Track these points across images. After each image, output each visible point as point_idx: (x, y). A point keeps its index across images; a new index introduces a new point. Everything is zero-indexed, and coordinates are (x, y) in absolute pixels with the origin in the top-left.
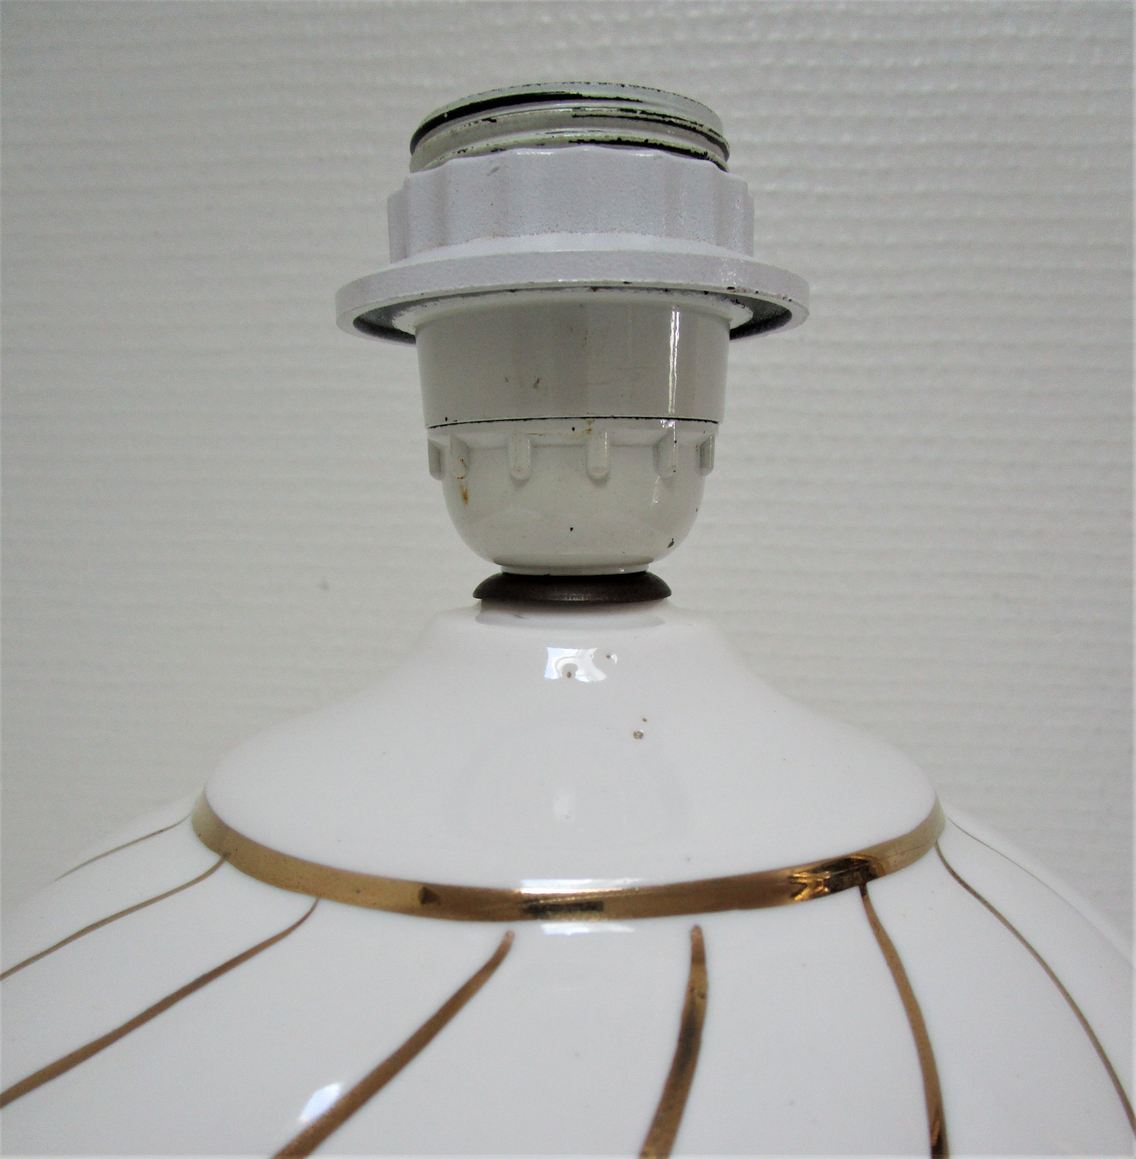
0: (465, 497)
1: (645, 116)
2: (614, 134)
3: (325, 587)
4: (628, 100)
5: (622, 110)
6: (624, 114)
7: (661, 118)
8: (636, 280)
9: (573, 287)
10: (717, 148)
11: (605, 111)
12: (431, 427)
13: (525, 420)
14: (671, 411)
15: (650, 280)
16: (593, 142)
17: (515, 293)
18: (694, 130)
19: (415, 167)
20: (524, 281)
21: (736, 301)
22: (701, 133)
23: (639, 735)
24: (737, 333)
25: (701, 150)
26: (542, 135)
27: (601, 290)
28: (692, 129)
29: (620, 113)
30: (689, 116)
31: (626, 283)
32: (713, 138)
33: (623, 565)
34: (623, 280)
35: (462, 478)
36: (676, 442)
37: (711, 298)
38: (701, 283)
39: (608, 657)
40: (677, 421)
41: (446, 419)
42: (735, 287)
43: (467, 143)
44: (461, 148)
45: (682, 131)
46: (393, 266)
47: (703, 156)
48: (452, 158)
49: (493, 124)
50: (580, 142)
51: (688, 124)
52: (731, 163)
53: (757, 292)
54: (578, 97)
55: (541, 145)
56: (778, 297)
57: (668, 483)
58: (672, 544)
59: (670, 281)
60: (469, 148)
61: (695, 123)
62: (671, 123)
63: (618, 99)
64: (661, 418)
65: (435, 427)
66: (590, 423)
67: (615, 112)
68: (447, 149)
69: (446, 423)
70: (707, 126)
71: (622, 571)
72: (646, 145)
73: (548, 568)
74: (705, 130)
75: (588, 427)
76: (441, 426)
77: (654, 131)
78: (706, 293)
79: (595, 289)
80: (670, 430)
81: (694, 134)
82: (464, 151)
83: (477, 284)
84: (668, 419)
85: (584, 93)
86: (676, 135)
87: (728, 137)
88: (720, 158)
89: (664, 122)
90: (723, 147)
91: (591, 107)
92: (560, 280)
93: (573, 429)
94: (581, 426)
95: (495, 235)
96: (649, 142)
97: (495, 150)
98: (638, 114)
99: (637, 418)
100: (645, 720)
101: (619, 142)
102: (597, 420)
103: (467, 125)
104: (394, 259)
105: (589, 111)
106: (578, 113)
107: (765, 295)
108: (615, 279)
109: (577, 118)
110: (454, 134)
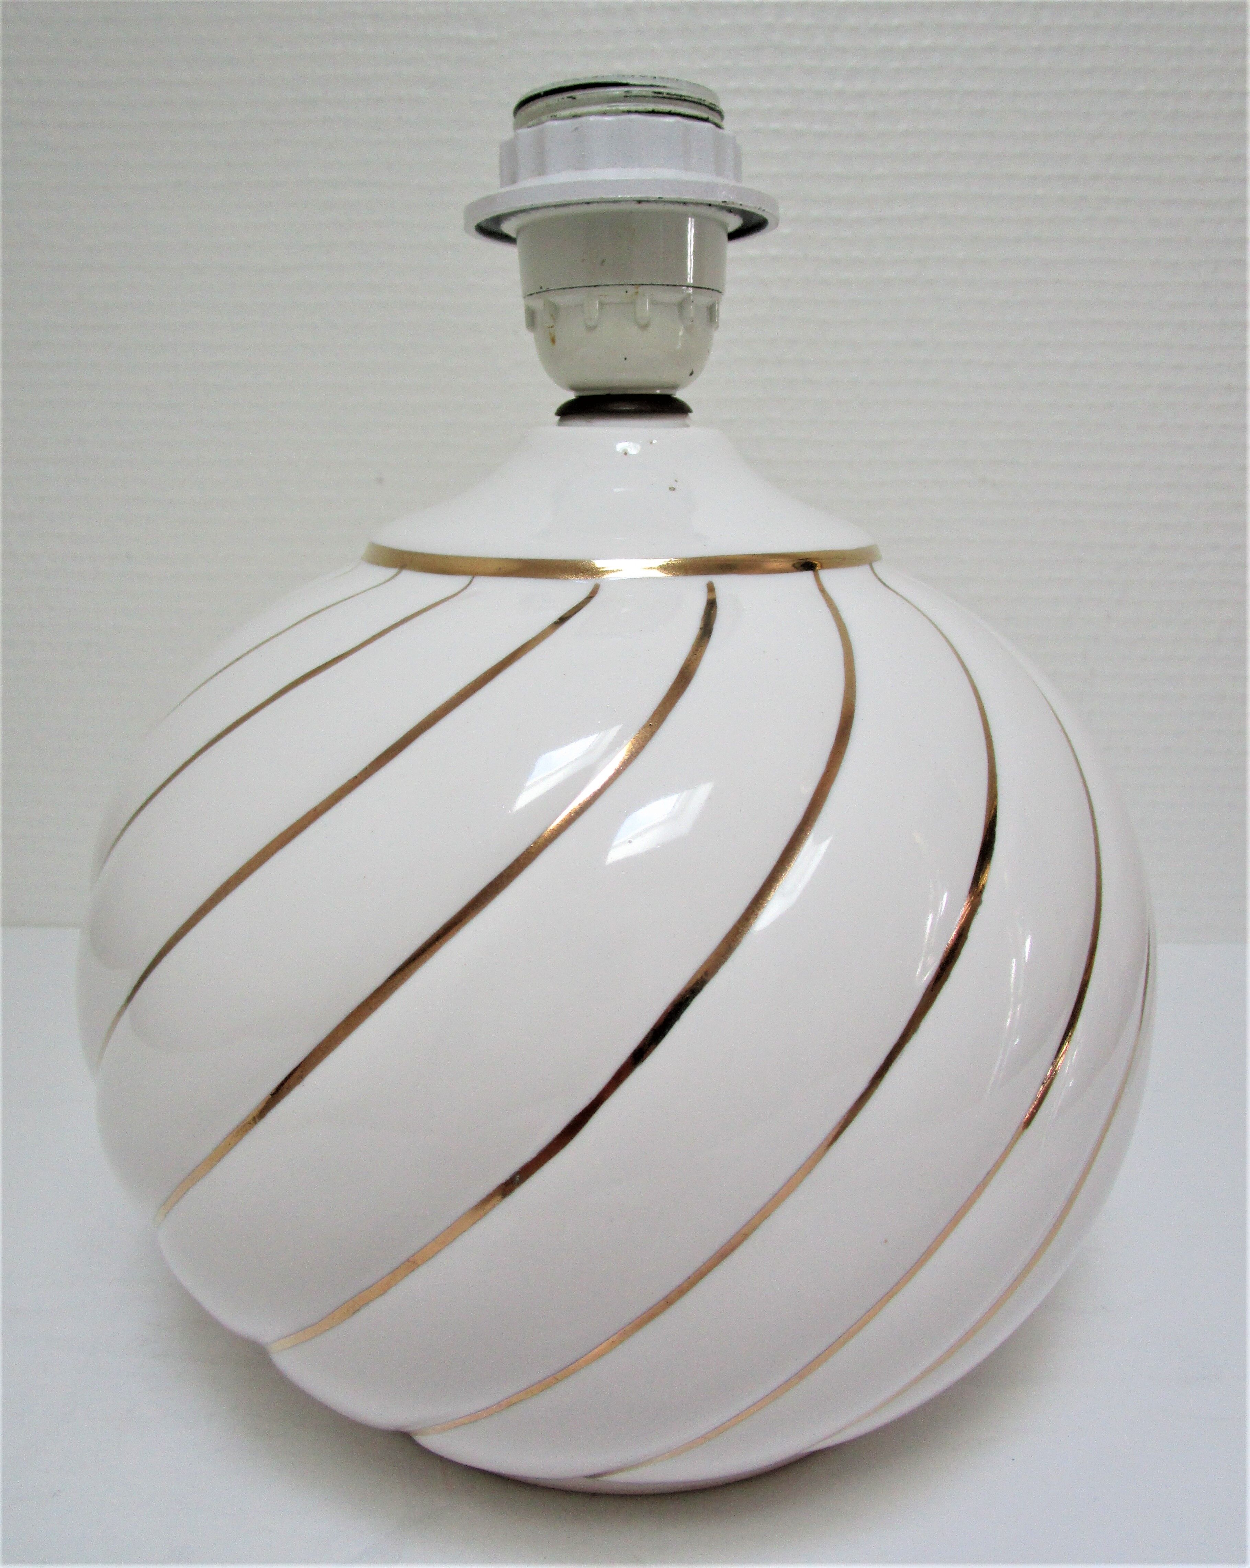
0: (553, 341)
1: (669, 96)
2: (650, 107)
3: (380, 480)
4: (658, 86)
5: (655, 93)
6: (656, 95)
7: (679, 97)
8: (666, 196)
9: (627, 201)
10: (716, 114)
11: (644, 94)
12: (528, 295)
13: (595, 286)
14: (690, 280)
15: (673, 196)
16: (637, 112)
17: (589, 205)
18: (700, 104)
19: (517, 126)
20: (598, 197)
21: (730, 210)
22: (705, 105)
23: (673, 489)
24: (733, 236)
25: (705, 115)
26: (605, 108)
27: (644, 203)
28: (699, 103)
29: (653, 95)
30: (696, 95)
31: (659, 198)
32: (712, 108)
33: (658, 388)
34: (658, 196)
35: (552, 327)
36: (693, 302)
37: (713, 209)
38: (706, 199)
39: (651, 443)
40: (694, 289)
41: (541, 288)
42: (727, 201)
43: (557, 110)
44: (552, 114)
45: (693, 104)
46: (503, 190)
47: (706, 120)
48: (547, 121)
49: (573, 100)
50: (629, 112)
51: (696, 100)
52: (724, 124)
53: (741, 205)
54: (627, 85)
55: (604, 113)
56: (755, 208)
57: (689, 330)
58: (691, 374)
59: (686, 197)
60: (558, 114)
61: (701, 99)
62: (685, 100)
63: (652, 86)
64: (683, 286)
65: (531, 295)
66: (637, 288)
67: (650, 94)
68: (543, 114)
69: (542, 290)
70: (709, 100)
71: (658, 392)
72: (670, 114)
73: (609, 389)
74: (707, 103)
75: (636, 291)
76: (537, 293)
77: (675, 105)
78: (710, 205)
79: (640, 202)
80: (689, 295)
81: (699, 107)
82: (555, 116)
83: (567, 198)
84: (688, 286)
85: (631, 82)
86: (690, 107)
87: (723, 106)
88: (717, 119)
89: (681, 100)
90: (720, 113)
91: (635, 91)
92: (620, 196)
93: (627, 292)
94: (631, 290)
95: (576, 169)
96: (672, 112)
97: (575, 116)
98: (665, 95)
99: (668, 285)
100: (676, 481)
101: (653, 112)
102: (641, 286)
103: (557, 100)
104: (502, 185)
105: (634, 93)
106: (628, 95)
107: (746, 206)
108: (654, 196)
109: (626, 97)
110: (548, 106)
